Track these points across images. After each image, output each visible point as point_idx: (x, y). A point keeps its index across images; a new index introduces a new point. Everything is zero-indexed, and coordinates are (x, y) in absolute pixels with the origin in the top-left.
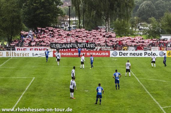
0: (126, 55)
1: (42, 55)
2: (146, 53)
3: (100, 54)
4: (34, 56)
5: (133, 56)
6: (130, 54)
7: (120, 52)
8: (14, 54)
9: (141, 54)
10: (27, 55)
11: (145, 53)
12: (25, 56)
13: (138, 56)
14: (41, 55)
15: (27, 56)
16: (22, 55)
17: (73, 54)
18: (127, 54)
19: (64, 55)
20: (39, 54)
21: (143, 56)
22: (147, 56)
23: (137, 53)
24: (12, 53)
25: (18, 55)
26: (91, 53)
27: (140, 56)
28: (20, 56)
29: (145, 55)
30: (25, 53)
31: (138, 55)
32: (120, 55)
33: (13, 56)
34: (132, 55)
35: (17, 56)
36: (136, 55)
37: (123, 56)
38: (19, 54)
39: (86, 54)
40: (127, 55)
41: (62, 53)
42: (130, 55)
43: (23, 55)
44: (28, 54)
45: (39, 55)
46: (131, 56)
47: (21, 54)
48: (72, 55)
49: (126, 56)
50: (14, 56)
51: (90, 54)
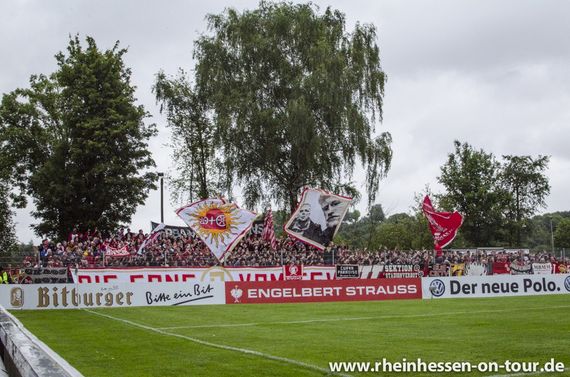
0: (471, 291)
1: (184, 299)
2: (528, 283)
3: (392, 290)
4: (154, 304)
5: (492, 295)
6: (483, 286)
7: (452, 282)
8: (69, 297)
9: (514, 287)
10: (124, 300)
11: (525, 281)
12: (115, 305)
13: (506, 294)
14: (180, 300)
15: (125, 305)
16: (103, 300)
17: (299, 292)
18: (474, 286)
19: (267, 296)
20: (172, 296)
21: (521, 292)
22: (531, 292)
23: (502, 284)
24: (65, 292)
25: (88, 299)
26: (361, 288)
27: (511, 294)
28: (95, 306)
29: (526, 291)
30: (115, 293)
31: (505, 289)
32: (453, 292)
33: (65, 304)
34: (489, 292)
35: (82, 306)
36: (500, 290)
37: (461, 295)
38: (91, 295)
39: (343, 292)
40: (473, 292)
41: (261, 291)
42: (484, 292)
43: (109, 301)
44: (129, 295)
45: (173, 301)
46: (486, 295)
47: (99, 295)
48: (295, 295)
49: (471, 295)
50: (71, 306)
51: (358, 291)
